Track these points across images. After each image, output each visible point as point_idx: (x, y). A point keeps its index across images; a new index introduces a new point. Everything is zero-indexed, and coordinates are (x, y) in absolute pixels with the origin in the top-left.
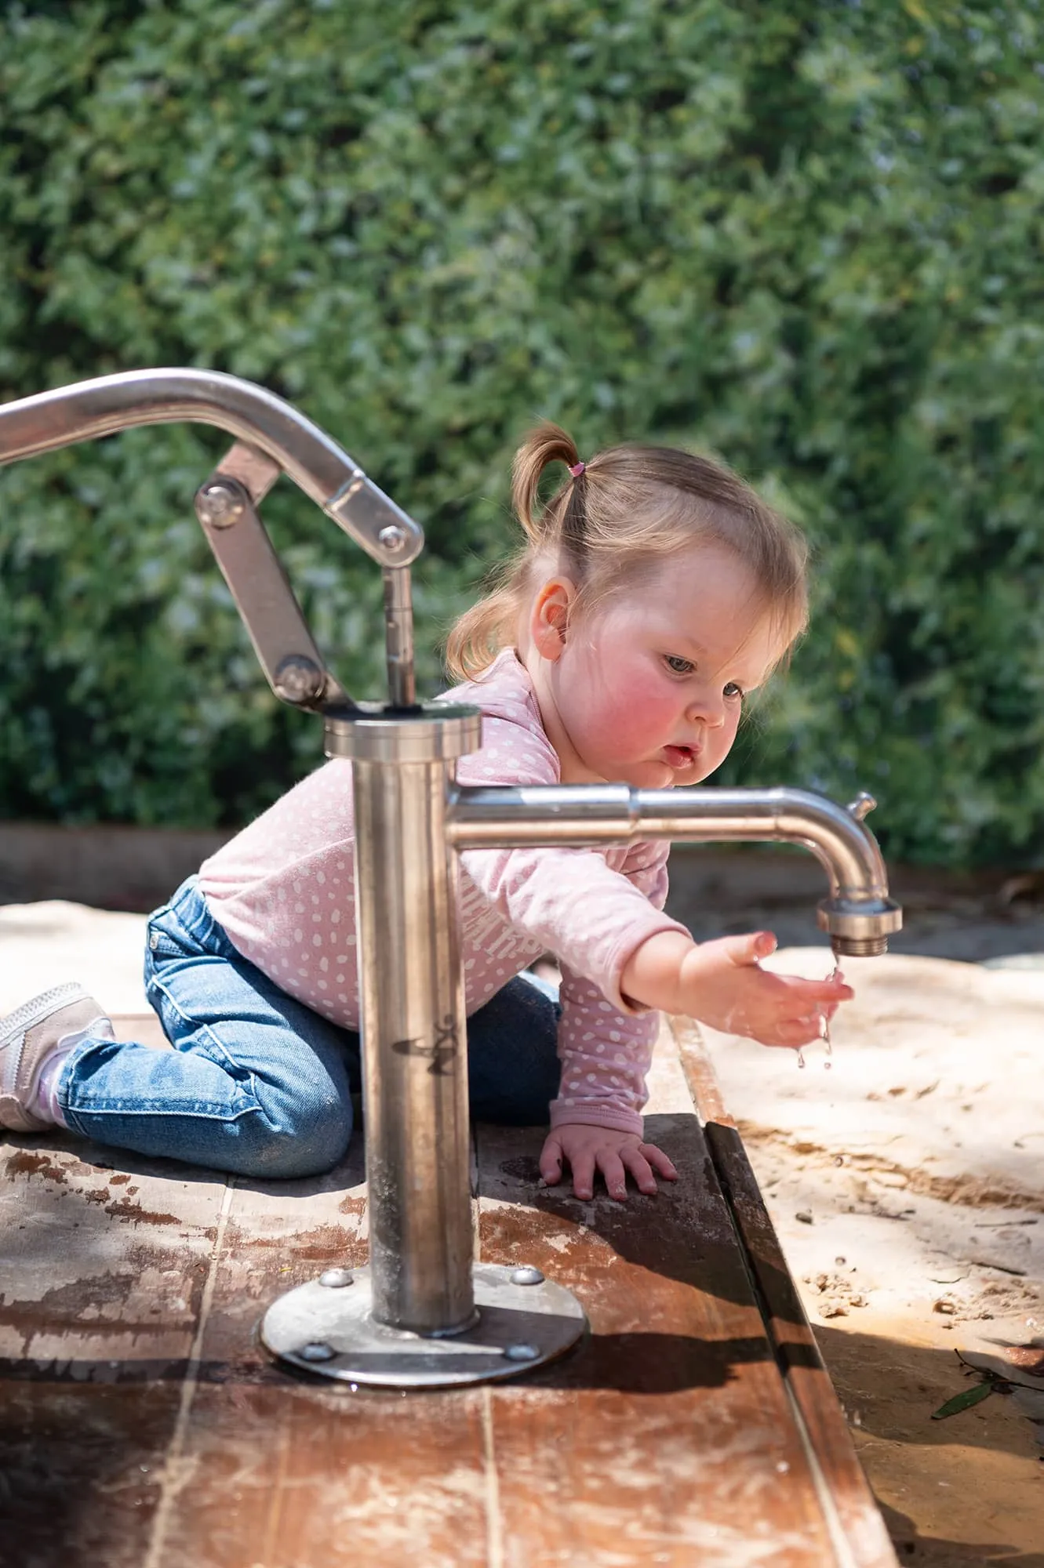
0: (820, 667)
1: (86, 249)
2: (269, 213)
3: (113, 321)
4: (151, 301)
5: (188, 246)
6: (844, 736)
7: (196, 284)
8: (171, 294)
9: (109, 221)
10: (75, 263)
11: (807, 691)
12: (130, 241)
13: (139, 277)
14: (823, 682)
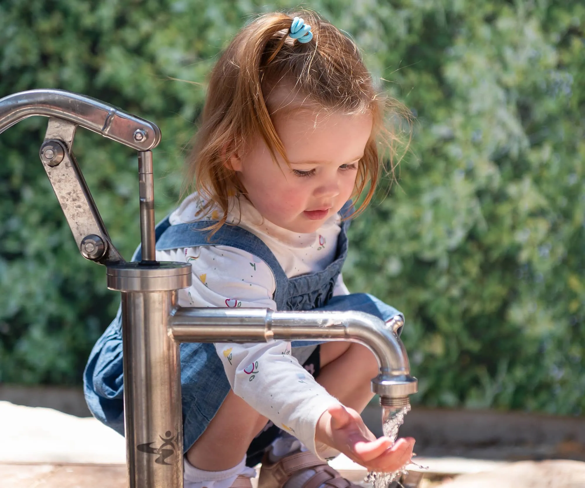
0: (558, 297)
1: (123, 43)
2: (228, 20)
3: (138, 86)
4: (159, 74)
5: (181, 41)
6: (573, 341)
7: (186, 64)
8: (171, 69)
9: (135, 26)
10: (116, 52)
11: (551, 312)
12: (146, 39)
13: (152, 59)
14: (560, 307)
